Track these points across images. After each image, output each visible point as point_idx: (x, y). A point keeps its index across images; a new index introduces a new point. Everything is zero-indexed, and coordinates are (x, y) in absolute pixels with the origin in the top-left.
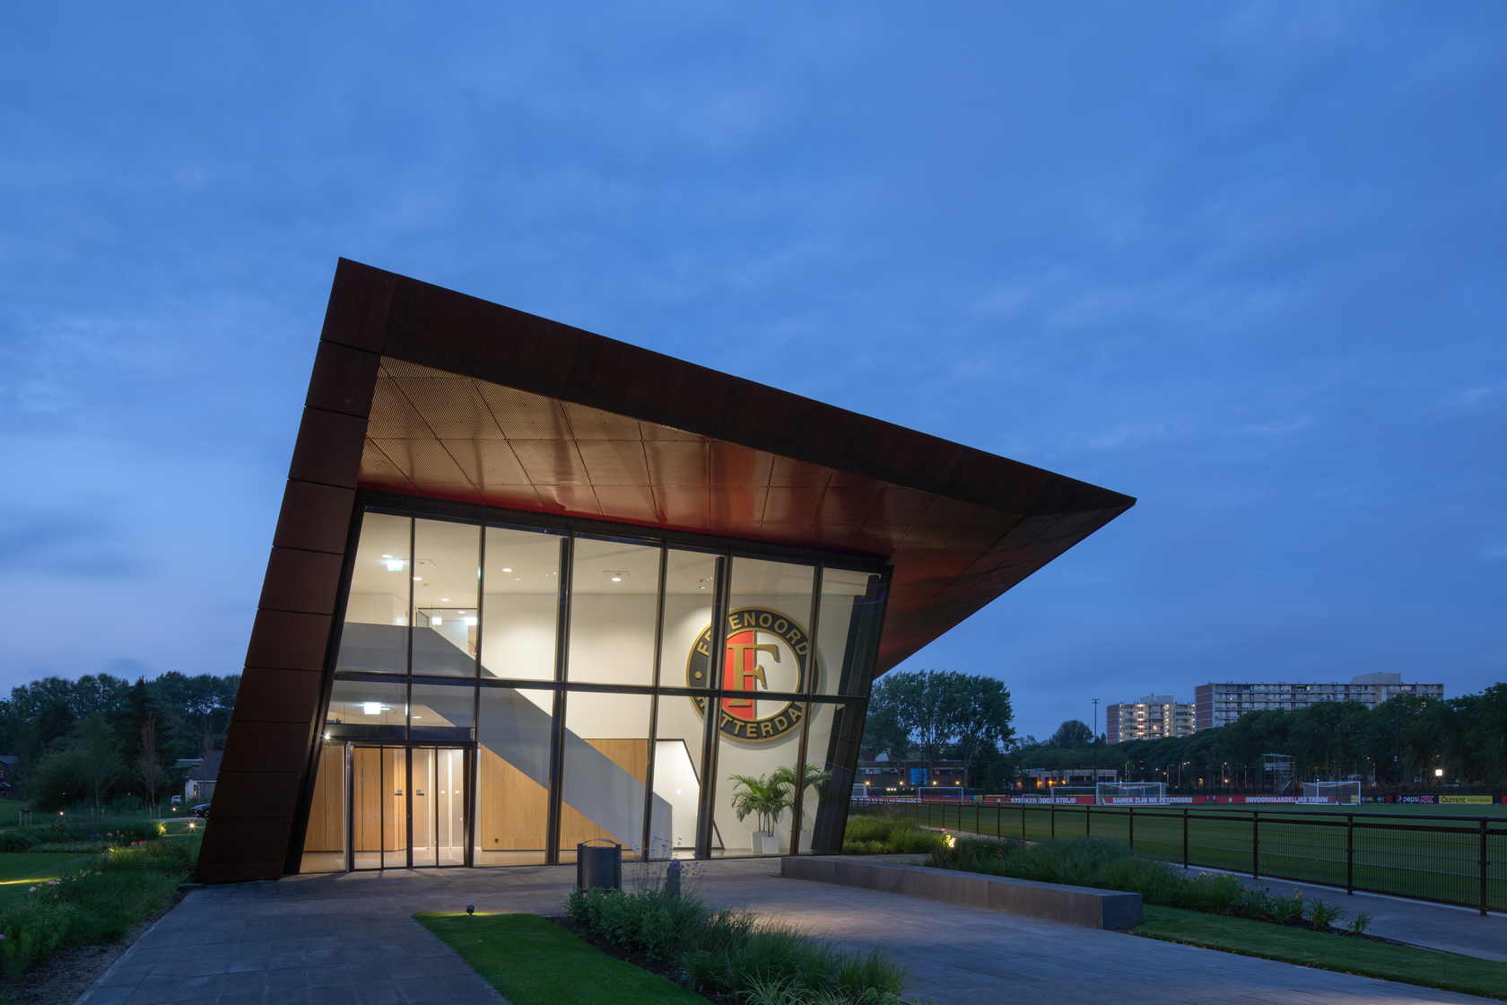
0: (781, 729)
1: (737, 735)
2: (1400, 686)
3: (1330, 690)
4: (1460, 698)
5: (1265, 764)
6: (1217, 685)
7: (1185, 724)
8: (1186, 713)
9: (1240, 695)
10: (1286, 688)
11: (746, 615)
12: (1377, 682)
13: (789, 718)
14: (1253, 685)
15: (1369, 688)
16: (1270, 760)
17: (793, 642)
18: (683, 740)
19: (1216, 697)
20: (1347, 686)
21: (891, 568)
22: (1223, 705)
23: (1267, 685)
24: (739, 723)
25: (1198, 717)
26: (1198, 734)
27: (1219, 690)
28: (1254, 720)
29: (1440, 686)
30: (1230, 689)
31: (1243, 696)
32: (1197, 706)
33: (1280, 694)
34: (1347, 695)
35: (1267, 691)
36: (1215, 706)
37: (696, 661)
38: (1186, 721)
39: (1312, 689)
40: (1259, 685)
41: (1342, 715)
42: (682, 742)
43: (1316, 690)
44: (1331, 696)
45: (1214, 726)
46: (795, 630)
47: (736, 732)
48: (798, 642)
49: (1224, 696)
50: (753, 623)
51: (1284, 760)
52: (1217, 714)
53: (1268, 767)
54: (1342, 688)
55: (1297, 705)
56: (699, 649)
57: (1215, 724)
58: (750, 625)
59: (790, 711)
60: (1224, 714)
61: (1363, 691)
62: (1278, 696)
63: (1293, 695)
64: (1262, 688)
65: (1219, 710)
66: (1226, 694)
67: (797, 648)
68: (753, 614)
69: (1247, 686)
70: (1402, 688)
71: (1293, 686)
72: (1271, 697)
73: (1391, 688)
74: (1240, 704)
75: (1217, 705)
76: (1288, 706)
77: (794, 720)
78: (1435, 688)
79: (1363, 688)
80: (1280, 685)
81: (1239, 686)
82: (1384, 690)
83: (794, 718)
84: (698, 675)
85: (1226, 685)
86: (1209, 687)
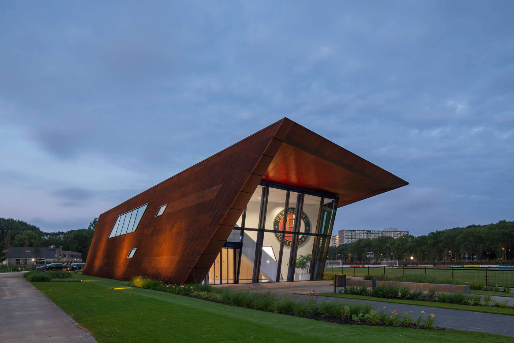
0: (300, 243)
1: (287, 245)
2: (397, 232)
3: (377, 232)
4: (421, 236)
5: (367, 255)
6: (345, 230)
7: (334, 242)
8: (335, 239)
9: (352, 233)
10: (365, 232)
11: (290, 210)
12: (391, 230)
13: (302, 241)
14: (356, 230)
15: (388, 232)
16: (368, 254)
17: (303, 218)
18: (271, 246)
19: (345, 234)
20: (382, 231)
21: (338, 198)
22: (347, 237)
23: (360, 231)
24: (288, 242)
25: (339, 240)
26: (340, 246)
27: (346, 232)
28: (361, 241)
29: (408, 232)
30: (349, 231)
31: (353, 234)
32: (339, 237)
33: (363, 233)
34: (382, 234)
35: (360, 232)
36: (344, 237)
37: (276, 223)
38: (335, 241)
39: (372, 232)
40: (357, 230)
41: (387, 241)
42: (271, 247)
43: (374, 232)
44: (378, 234)
45: (344, 243)
46: (304, 215)
47: (287, 244)
48: (305, 218)
49: (347, 234)
50: (292, 212)
51: (372, 254)
52: (345, 239)
53: (368, 256)
54: (381, 232)
55: (368, 237)
56: (277, 219)
57: (345, 242)
58: (291, 213)
59: (302, 238)
60: (347, 239)
61: (387, 233)
62: (363, 234)
63: (367, 234)
64: (358, 231)
65: (346, 238)
66: (348, 233)
67: (304, 220)
68: (292, 209)
69: (354, 231)
70: (398, 232)
71: (367, 231)
72: (361, 234)
73: (394, 232)
74: (352, 236)
75: (345, 237)
76: (365, 237)
77: (303, 241)
78: (406, 232)
79: (387, 232)
80: (363, 231)
81: (352, 230)
82: (392, 233)
83: (303, 240)
84: (276, 227)
85: (348, 230)
86: (343, 231)
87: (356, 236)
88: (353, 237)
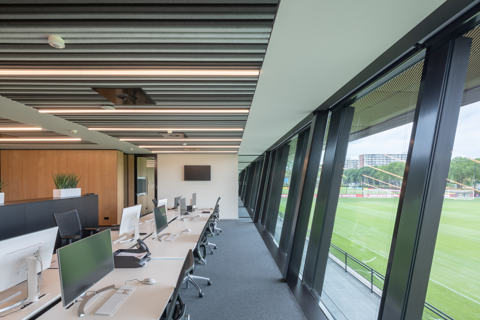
20: (402, 155)
23: (380, 155)
26: (361, 168)
32: (360, 160)
40: (377, 155)
45: (365, 166)
49: (367, 158)
60: (367, 163)
69: (374, 155)
80: (383, 155)
85: (368, 155)
86: (363, 155)
87: (376, 159)
88: (373, 160)
